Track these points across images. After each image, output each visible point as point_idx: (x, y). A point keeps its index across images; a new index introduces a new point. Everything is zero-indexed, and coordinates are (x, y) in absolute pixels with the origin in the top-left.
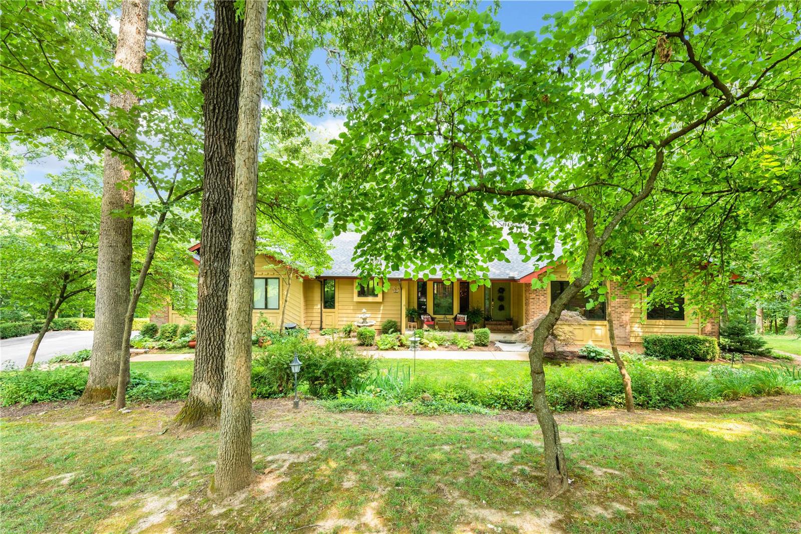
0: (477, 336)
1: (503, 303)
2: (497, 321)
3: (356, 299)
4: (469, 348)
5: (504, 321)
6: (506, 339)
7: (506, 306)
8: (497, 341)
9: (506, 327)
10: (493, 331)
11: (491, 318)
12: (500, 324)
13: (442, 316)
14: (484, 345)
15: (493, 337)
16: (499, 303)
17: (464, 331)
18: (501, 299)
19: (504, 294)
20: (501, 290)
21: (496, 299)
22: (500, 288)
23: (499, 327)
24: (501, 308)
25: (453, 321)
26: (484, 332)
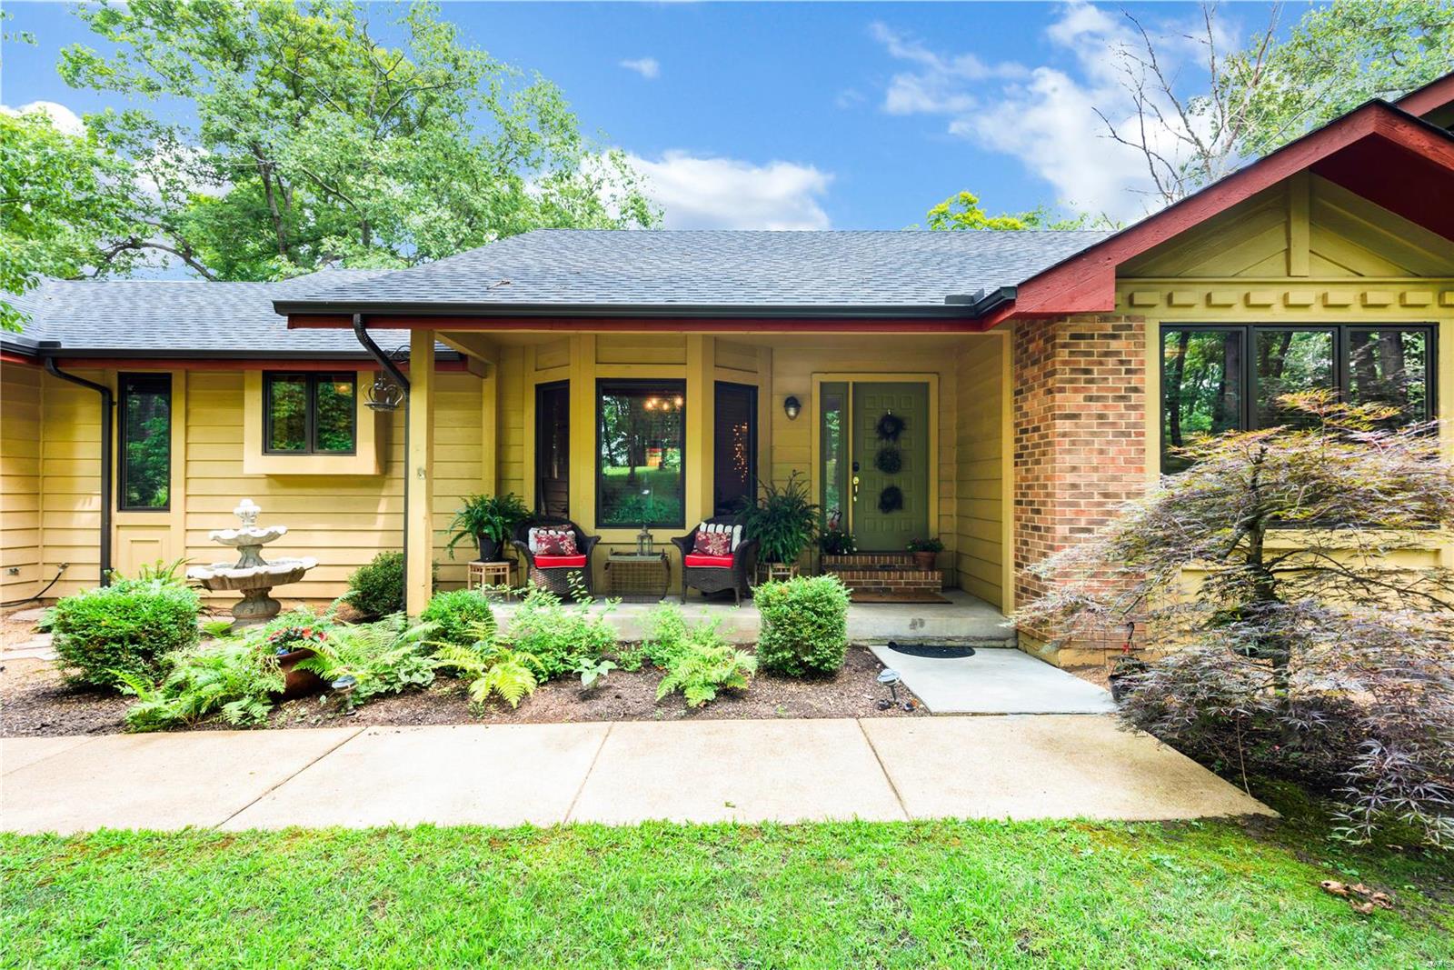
0: (778, 622)
1: (897, 480)
2: (871, 553)
3: (256, 462)
4: (727, 693)
5: (903, 553)
6: (923, 632)
7: (909, 495)
8: (879, 641)
9: (911, 576)
10: (861, 596)
11: (848, 543)
12: (884, 568)
13: (631, 535)
14: (818, 674)
15: (862, 623)
16: (883, 481)
17: (725, 597)
18: (889, 462)
19: (906, 443)
20: (891, 427)
21: (868, 464)
22: (888, 419)
23: (883, 577)
24: (891, 500)
25: (675, 553)
26: (818, 598)
